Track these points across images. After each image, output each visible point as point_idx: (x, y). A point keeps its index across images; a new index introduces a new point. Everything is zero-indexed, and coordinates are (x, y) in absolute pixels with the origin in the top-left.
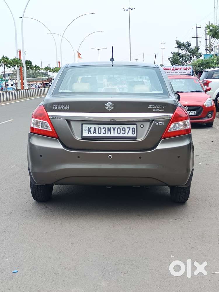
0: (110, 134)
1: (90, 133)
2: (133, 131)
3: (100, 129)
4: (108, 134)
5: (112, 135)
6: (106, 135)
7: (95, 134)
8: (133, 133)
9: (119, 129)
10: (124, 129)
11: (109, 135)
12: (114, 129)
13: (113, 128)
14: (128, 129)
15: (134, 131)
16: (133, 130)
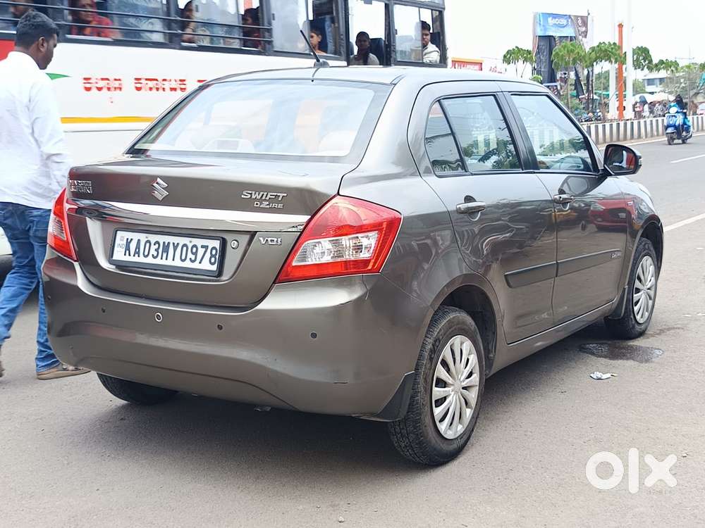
0: (166, 259)
1: (127, 252)
2: (212, 256)
3: (148, 245)
4: (162, 259)
5: (169, 262)
6: (158, 261)
7: (137, 255)
8: (213, 260)
9: (185, 248)
10: (194, 250)
11: (164, 262)
12: (175, 247)
13: (174, 244)
14: (204, 249)
15: (214, 256)
16: (214, 252)
